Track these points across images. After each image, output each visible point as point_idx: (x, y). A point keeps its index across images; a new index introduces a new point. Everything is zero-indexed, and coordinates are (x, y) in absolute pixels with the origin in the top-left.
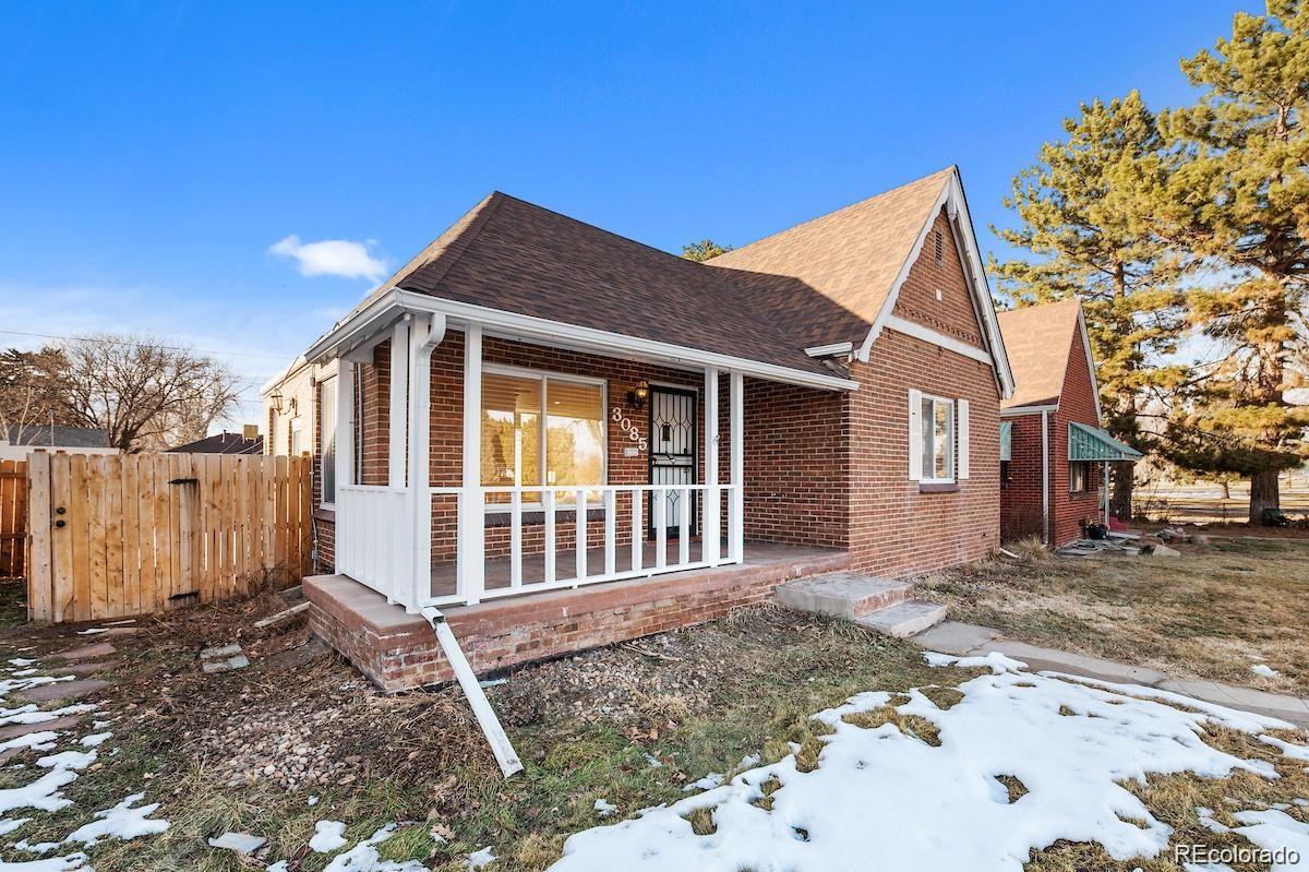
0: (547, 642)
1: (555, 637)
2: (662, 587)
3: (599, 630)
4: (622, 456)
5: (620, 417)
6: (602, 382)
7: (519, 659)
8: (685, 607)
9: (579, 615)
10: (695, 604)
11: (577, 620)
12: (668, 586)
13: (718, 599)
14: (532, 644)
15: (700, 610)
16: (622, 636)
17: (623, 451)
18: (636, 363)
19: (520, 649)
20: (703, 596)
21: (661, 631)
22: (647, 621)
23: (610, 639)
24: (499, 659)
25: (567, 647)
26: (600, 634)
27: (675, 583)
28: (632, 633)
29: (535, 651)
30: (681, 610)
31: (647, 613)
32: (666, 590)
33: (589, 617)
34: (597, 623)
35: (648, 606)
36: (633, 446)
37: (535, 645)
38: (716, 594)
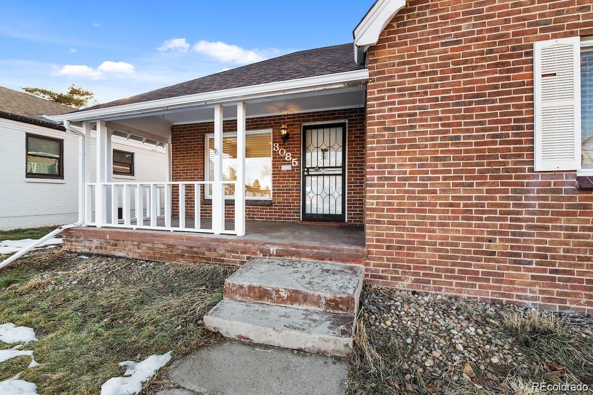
0: (106, 248)
1: (108, 247)
2: (155, 237)
3: (126, 250)
4: (281, 170)
5: (278, 148)
6: (270, 131)
7: (96, 251)
8: (172, 252)
9: (118, 240)
10: (179, 252)
11: (117, 242)
12: (158, 237)
13: (196, 253)
14: (100, 247)
15: (182, 256)
16: (136, 256)
17: (281, 168)
18: (290, 115)
19: (96, 248)
20: (185, 248)
21: (157, 260)
22: (149, 253)
23: (131, 256)
24: (90, 249)
25: (113, 253)
26: (126, 251)
27: (162, 236)
28: (141, 256)
29: (101, 250)
30: (169, 253)
31: (149, 248)
32: (157, 238)
33: (121, 242)
34: (125, 246)
35: (150, 245)
36: (288, 164)
37: (101, 248)
38: (196, 250)
